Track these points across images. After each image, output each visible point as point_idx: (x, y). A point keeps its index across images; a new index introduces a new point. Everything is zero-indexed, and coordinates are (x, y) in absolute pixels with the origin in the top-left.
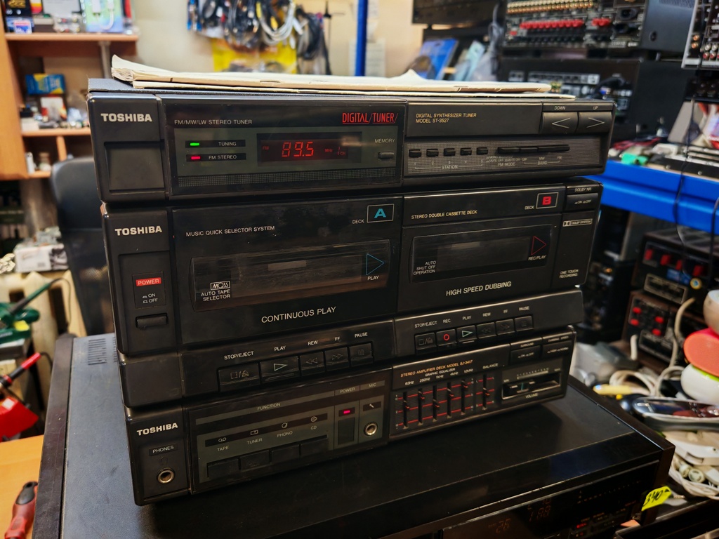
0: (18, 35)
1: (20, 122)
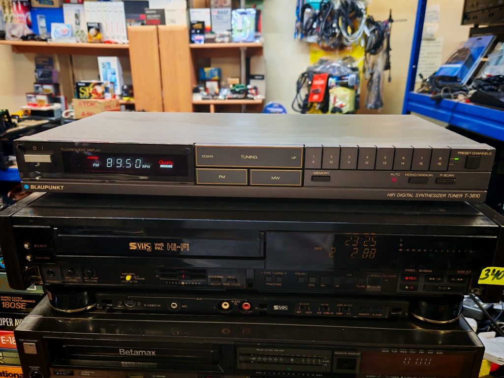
0: (197, 45)
1: (192, 96)
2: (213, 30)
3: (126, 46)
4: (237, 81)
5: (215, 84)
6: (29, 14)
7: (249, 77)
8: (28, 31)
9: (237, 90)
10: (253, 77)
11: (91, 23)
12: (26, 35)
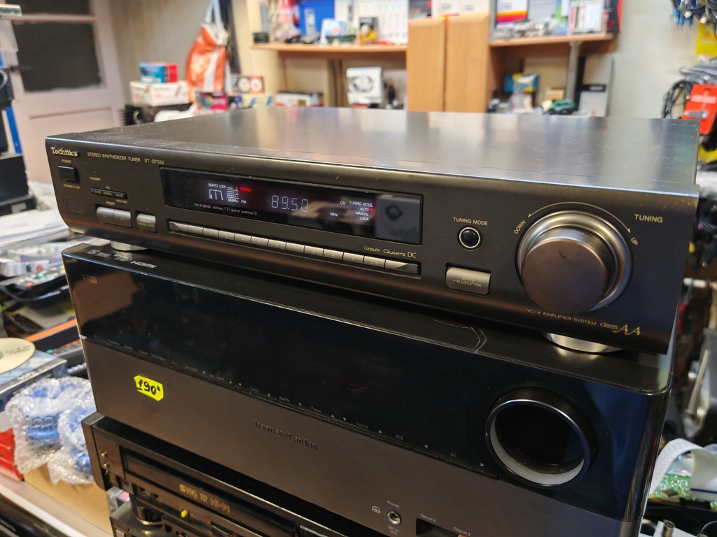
2: (530, 16)
3: (404, 48)
4: (560, 94)
5: (528, 100)
6: (296, 9)
7: (581, 86)
8: (294, 32)
9: (558, 109)
10: (587, 88)
11: (364, 18)
12: (289, 38)
